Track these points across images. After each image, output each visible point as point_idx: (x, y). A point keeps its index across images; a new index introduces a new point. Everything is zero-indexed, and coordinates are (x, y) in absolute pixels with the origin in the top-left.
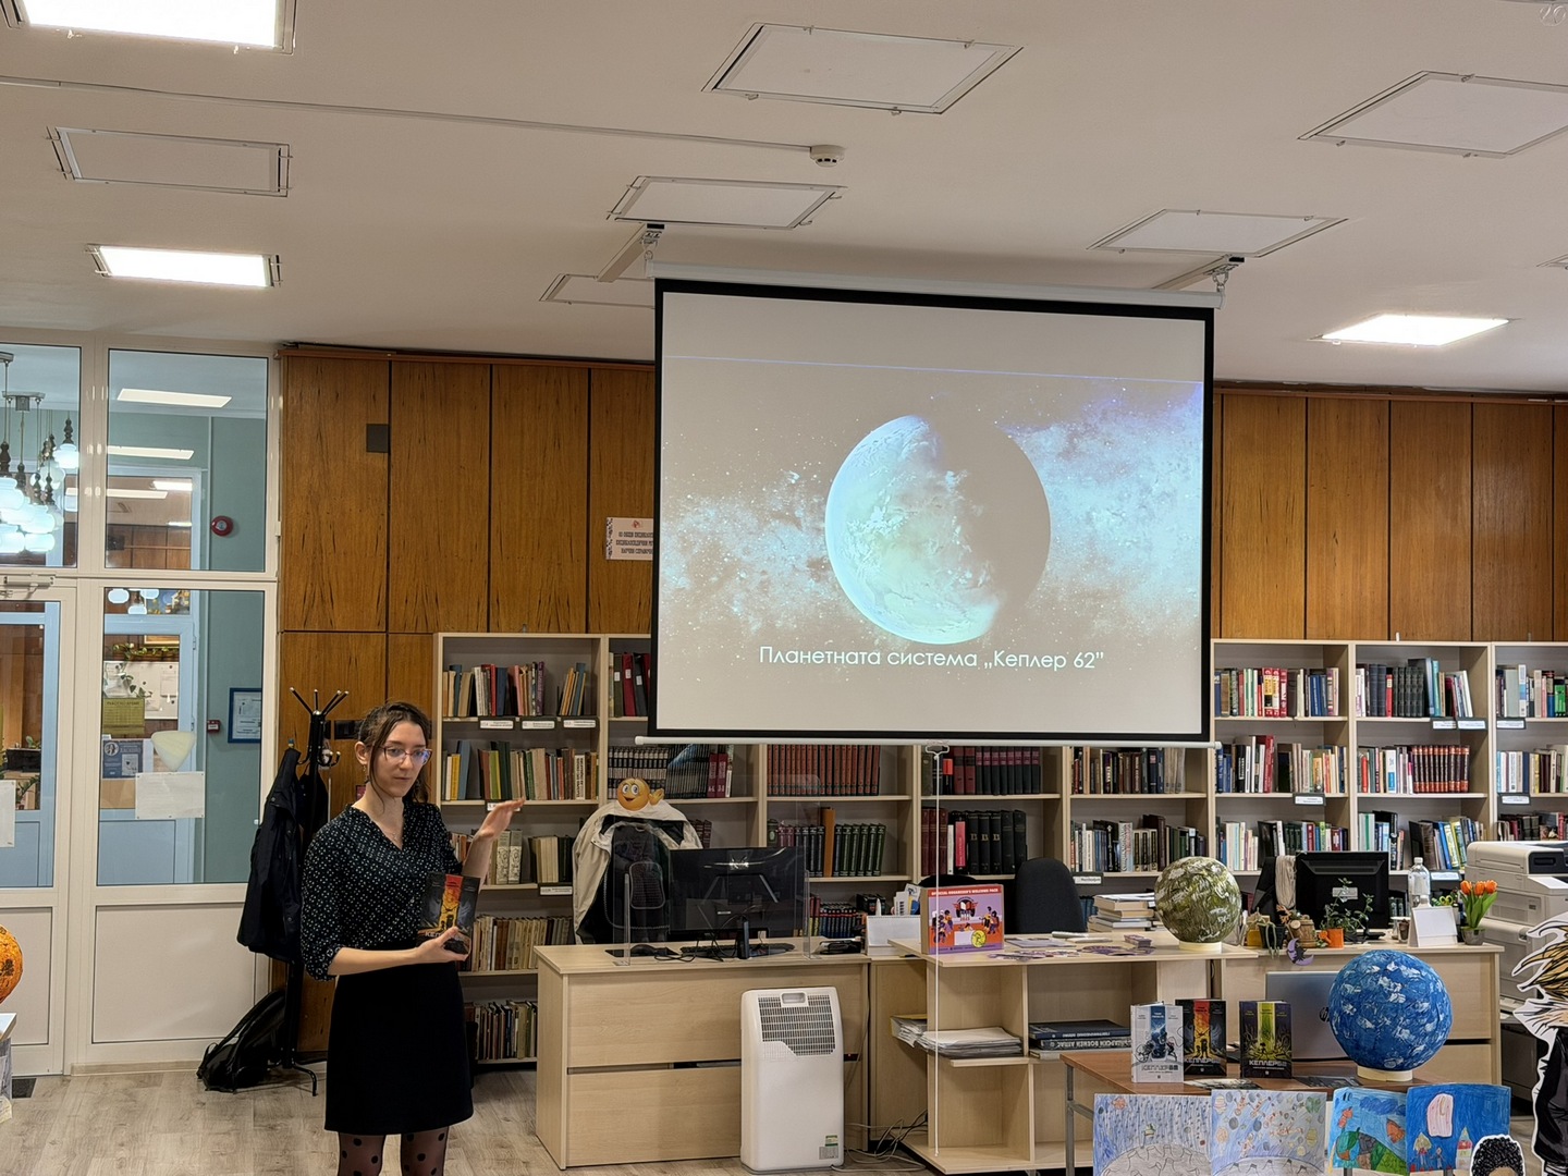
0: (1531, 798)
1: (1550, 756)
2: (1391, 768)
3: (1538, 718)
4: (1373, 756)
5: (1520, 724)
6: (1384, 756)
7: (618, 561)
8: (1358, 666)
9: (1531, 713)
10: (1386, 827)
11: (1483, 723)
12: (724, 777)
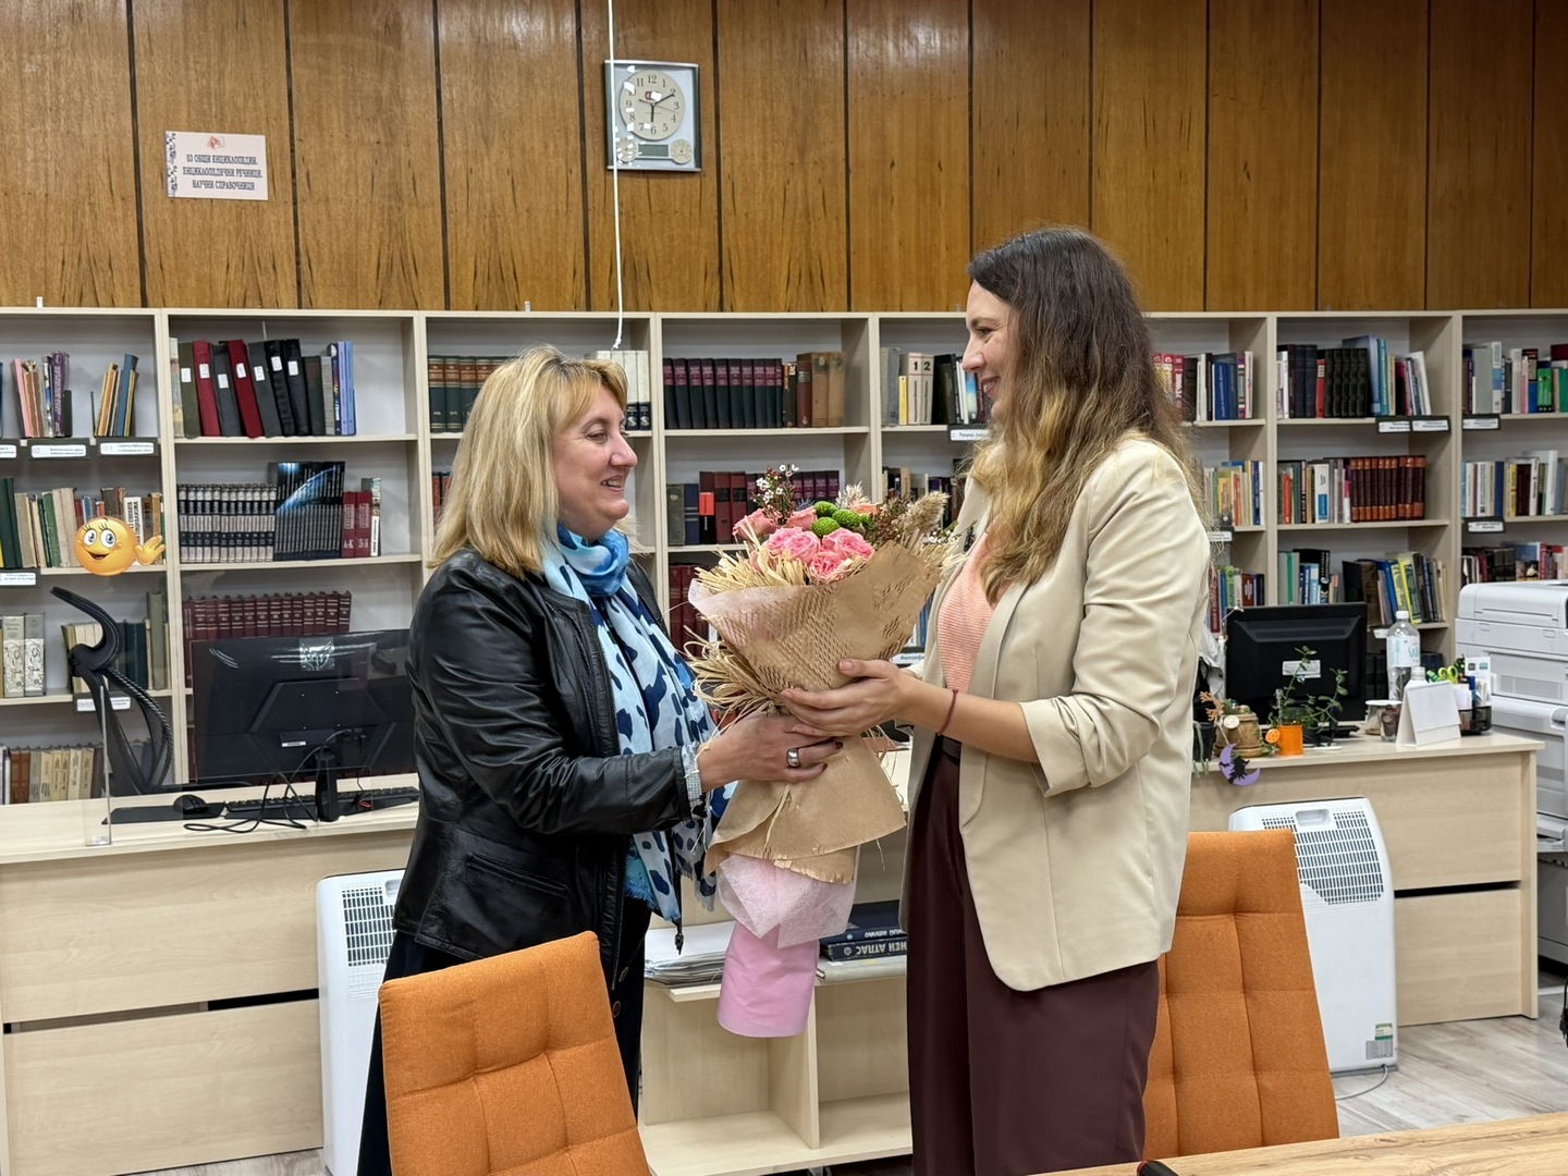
0: (1505, 525)
1: (1529, 466)
2: (1321, 489)
3: (1516, 414)
4: (1298, 473)
5: (1493, 424)
6: (1313, 472)
7: (188, 200)
8: (1280, 349)
9: (1507, 408)
10: (1314, 571)
11: (1445, 423)
12: (367, 526)
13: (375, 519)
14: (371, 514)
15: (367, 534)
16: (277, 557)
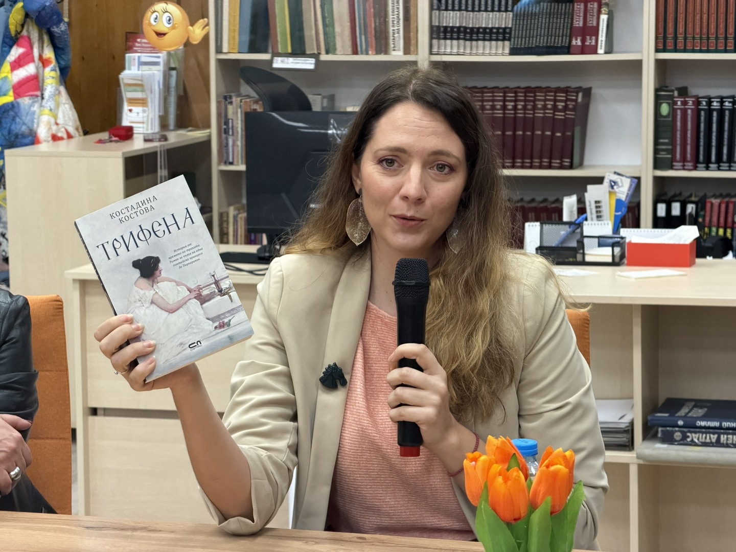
12: (595, 24)
13: (604, 18)
14: (599, 13)
15: (595, 31)
16: (514, 52)
